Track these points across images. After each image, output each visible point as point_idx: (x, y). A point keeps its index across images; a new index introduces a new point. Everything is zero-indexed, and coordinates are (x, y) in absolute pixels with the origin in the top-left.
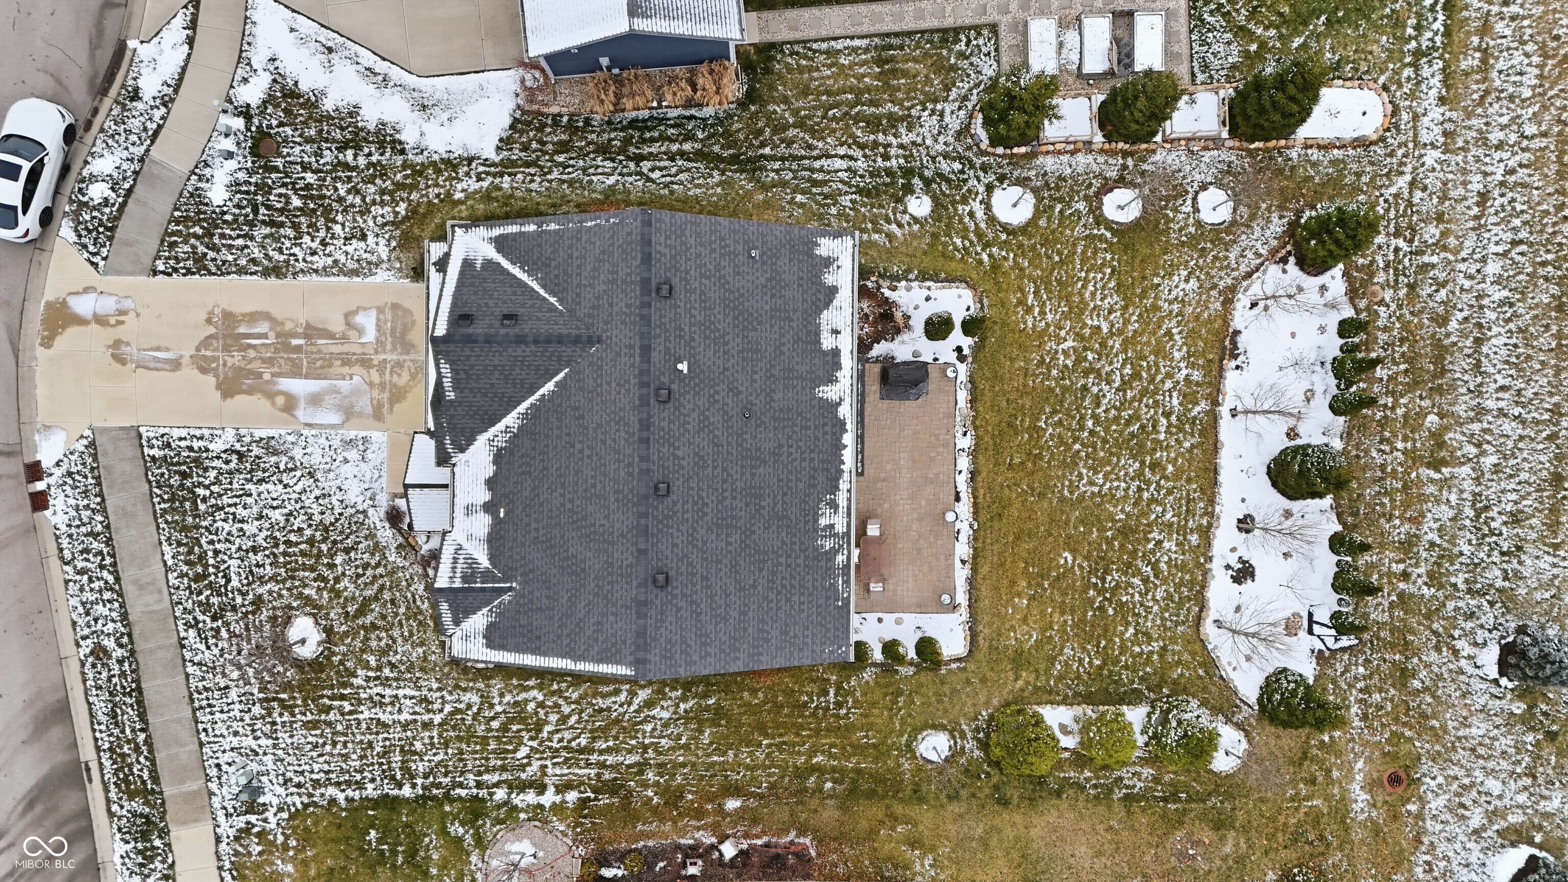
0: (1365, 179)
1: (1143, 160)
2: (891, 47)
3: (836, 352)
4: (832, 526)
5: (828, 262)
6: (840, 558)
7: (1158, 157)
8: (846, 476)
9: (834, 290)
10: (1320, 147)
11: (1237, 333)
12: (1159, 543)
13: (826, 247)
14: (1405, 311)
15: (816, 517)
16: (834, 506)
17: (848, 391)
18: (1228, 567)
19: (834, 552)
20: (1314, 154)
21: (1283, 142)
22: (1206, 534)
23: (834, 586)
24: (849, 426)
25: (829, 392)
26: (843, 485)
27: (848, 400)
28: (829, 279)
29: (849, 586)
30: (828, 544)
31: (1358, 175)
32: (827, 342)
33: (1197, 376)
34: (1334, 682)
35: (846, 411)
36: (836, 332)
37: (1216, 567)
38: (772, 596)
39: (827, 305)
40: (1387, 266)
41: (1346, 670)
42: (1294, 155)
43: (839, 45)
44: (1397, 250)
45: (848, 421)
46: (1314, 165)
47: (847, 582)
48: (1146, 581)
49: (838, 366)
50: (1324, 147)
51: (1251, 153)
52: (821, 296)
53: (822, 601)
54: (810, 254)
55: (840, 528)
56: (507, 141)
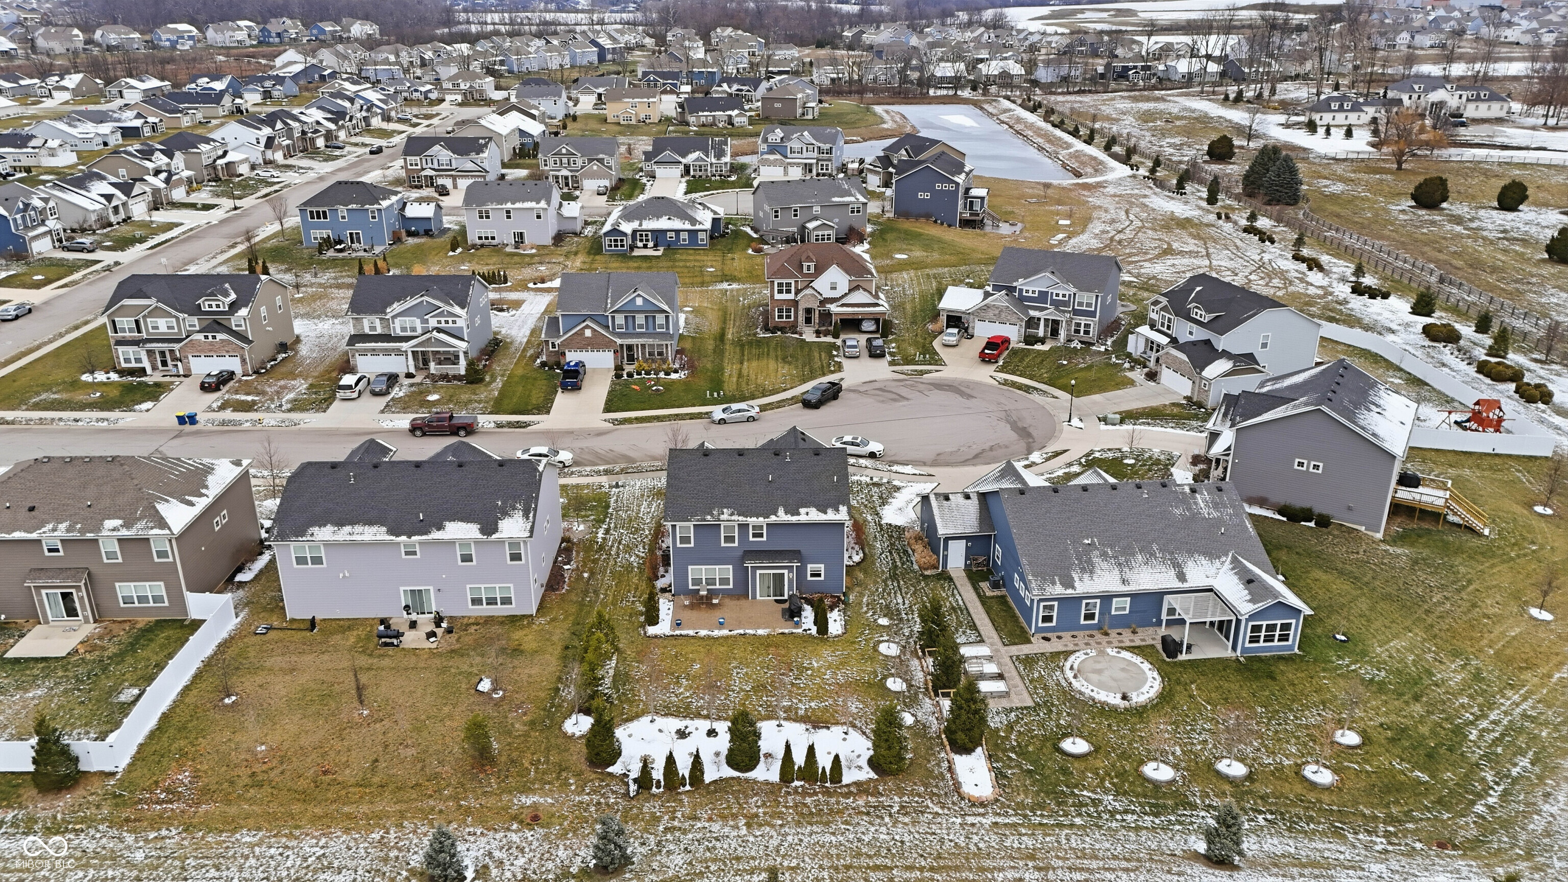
0: (935, 790)
1: (925, 694)
2: (962, 611)
3: (798, 514)
4: (722, 514)
5: (837, 510)
6: (709, 517)
7: (927, 700)
8: (744, 519)
9: (825, 513)
10: (950, 767)
11: (828, 728)
12: (703, 698)
13: (843, 509)
14: (851, 811)
15: (727, 508)
16: (732, 514)
17: (781, 519)
18: (685, 727)
19: (712, 515)
20: (945, 765)
21: (948, 748)
22: (707, 717)
23: (697, 515)
24: (766, 520)
25: (781, 512)
26: (741, 518)
27: (776, 519)
28: (830, 511)
29: (694, 521)
30: (715, 512)
31: (937, 786)
32: (803, 511)
33: (801, 712)
34: (607, 785)
35: (773, 518)
36: (807, 514)
37: (688, 722)
38: (695, 492)
39: (818, 510)
40: (880, 802)
41: (613, 792)
42: (943, 755)
43: (958, 597)
44: (891, 807)
45: (768, 520)
46: (939, 765)
47: (696, 520)
48: (681, 694)
49: (793, 515)
50: (950, 769)
51: (939, 737)
52: (822, 508)
53: (691, 510)
54: (839, 503)
55: (722, 517)
56: (890, 525)
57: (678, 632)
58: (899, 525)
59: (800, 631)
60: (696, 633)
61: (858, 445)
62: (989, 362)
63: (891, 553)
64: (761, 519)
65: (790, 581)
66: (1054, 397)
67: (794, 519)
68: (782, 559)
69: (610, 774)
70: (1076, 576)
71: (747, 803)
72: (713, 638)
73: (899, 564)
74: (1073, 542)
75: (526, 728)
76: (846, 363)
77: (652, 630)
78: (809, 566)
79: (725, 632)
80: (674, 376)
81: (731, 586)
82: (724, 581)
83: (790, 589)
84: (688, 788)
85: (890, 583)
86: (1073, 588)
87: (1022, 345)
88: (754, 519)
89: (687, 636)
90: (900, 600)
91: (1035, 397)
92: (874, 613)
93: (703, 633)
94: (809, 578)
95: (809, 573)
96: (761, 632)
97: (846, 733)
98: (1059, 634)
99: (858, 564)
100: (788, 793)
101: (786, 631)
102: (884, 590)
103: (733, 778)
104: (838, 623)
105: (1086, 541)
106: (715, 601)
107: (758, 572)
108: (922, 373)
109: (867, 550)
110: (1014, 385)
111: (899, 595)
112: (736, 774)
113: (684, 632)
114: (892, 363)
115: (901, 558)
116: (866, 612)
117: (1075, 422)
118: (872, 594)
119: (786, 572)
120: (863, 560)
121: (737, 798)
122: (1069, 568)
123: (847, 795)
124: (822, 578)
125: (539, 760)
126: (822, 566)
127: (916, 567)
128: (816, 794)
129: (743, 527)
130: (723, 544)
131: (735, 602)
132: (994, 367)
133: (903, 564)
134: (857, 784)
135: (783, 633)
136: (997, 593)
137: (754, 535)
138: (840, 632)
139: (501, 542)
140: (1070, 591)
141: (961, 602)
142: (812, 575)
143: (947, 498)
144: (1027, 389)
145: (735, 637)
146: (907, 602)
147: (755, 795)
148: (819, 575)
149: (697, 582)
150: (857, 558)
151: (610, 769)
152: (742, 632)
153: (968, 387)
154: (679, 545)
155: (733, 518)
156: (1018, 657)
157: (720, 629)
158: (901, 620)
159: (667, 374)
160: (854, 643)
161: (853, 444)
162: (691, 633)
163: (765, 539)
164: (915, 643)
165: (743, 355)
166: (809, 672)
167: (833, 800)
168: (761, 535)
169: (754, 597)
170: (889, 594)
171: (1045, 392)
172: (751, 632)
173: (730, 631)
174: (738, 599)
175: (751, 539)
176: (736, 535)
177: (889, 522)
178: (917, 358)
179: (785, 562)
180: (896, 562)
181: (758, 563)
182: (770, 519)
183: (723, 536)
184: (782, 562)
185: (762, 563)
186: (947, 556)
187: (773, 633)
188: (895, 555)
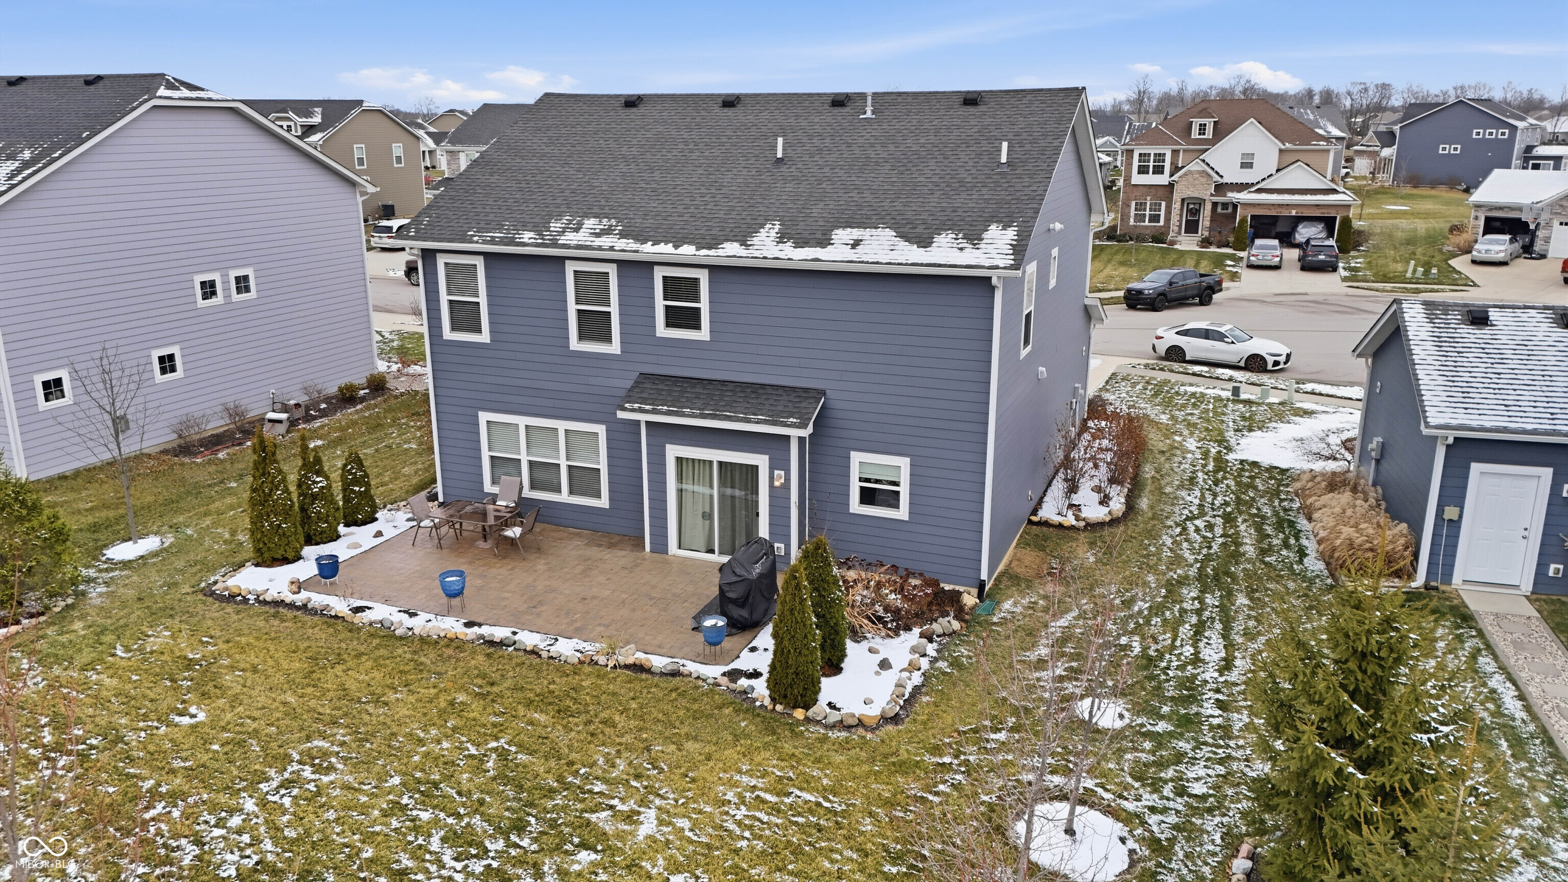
3: (824, 243)
4: (578, 229)
5: (974, 238)
6: (528, 237)
8: (637, 246)
9: (925, 242)
13: (1000, 237)
15: (601, 217)
16: (604, 232)
17: (757, 255)
19: (543, 229)
23: (500, 228)
24: (706, 252)
26: (623, 244)
27: (744, 253)
28: (944, 240)
29: (485, 242)
30: (556, 225)
32: (842, 235)
35: (729, 250)
36: (856, 244)
39: (901, 236)
45: (712, 252)
47: (492, 241)
52: (920, 229)
55: (568, 238)
56: (1255, 464)
57: (300, 596)
58: (1284, 466)
59: (714, 672)
60: (358, 610)
61: (1220, 337)
63: (1229, 519)
64: (687, 250)
65: (779, 497)
67: (800, 256)
68: (750, 412)
73: (1249, 549)
76: (1248, 276)
77: (242, 578)
78: (856, 458)
79: (452, 625)
81: (604, 502)
82: (583, 480)
83: (778, 527)
85: (1190, 593)
88: (666, 249)
90: (1213, 652)
92: (1073, 674)
93: (378, 613)
94: (855, 506)
95: (855, 487)
96: (566, 648)
99: (1093, 527)
101: (658, 662)
102: (1157, 610)
104: (890, 678)
106: (515, 532)
107: (673, 452)
108: (1417, 291)
109: (1144, 503)
111: (1214, 635)
114: (1345, 279)
115: (1262, 536)
116: (1041, 664)
118: (1103, 610)
119: (761, 461)
120: (1114, 522)
124: (903, 512)
126: (904, 463)
127: (1314, 564)
129: (635, 278)
130: (575, 344)
133: (1263, 552)
135: (638, 668)
137: (673, 318)
138: (874, 711)
141: (1512, 706)
142: (868, 497)
143: (1479, 319)
145: (463, 644)
146: (1241, 663)
148: (892, 499)
149: (504, 469)
150: (1094, 512)
152: (500, 633)
154: (448, 334)
155: (604, 242)
157: (442, 611)
158: (1188, 723)
160: (903, 767)
161: (1206, 334)
162: (344, 605)
163: (704, 334)
164: (1232, 842)
168: (690, 319)
169: (660, 546)
170: (1174, 626)
172: (528, 639)
173: (469, 625)
174: (611, 546)
175: (662, 330)
176: (614, 309)
177: (1252, 458)
178: (1409, 275)
179: (759, 422)
180: (1238, 544)
181: (668, 413)
182: (720, 252)
183: (572, 308)
184: (748, 421)
185: (683, 415)
186: (1455, 525)
187: (602, 660)
188: (1243, 527)
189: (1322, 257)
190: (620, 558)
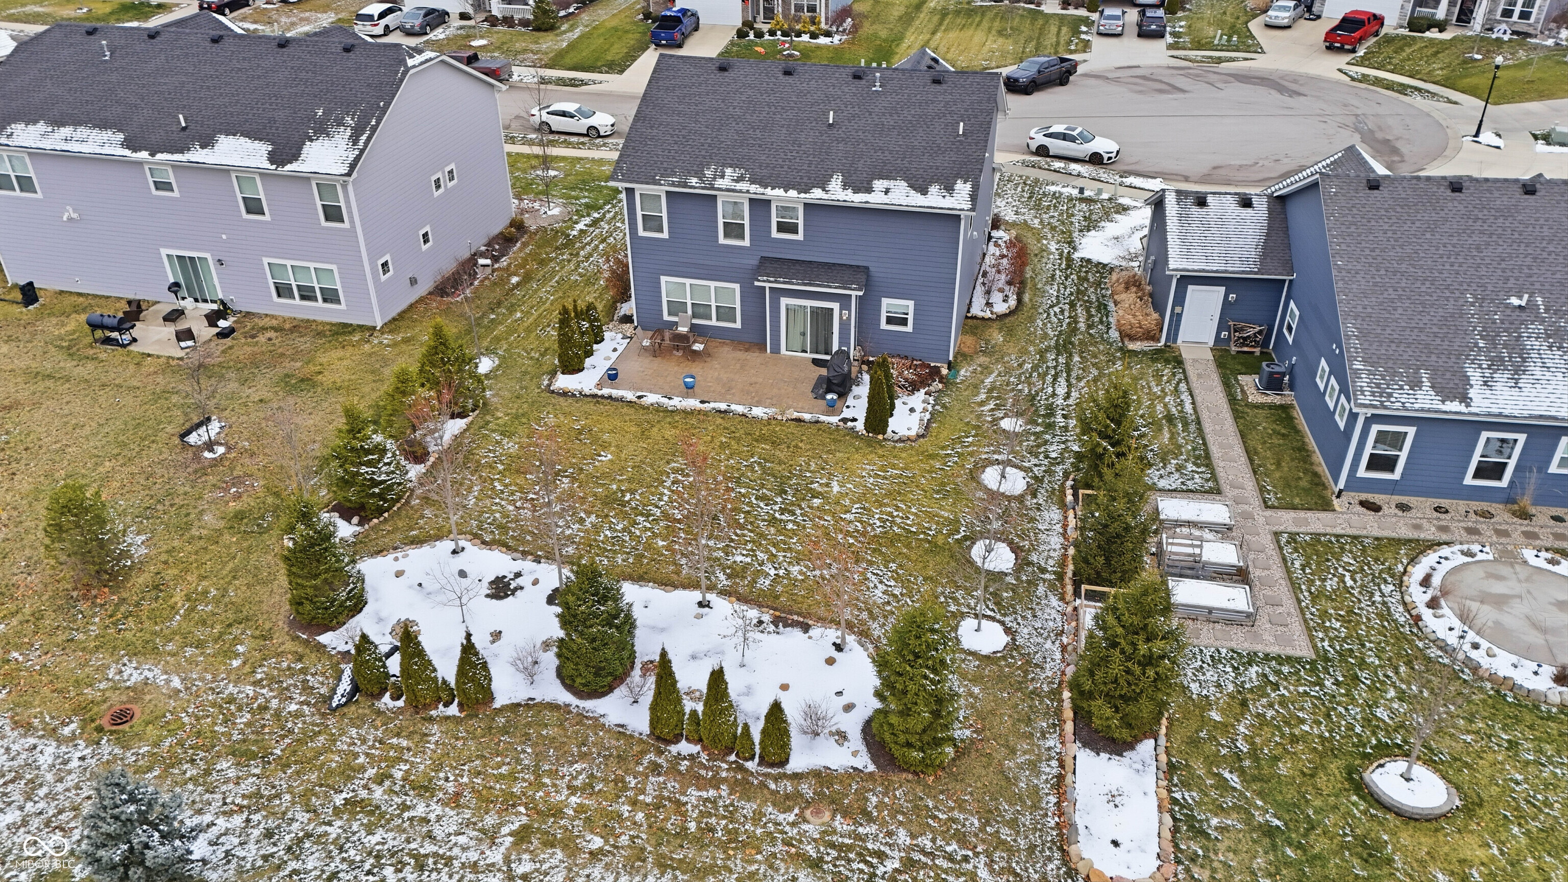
0: (1006, 833)
1: (1052, 587)
2: (1186, 425)
3: (869, 190)
4: (723, 177)
5: (949, 189)
6: (694, 181)
7: (1054, 601)
8: (761, 190)
9: (924, 192)
10: (1060, 778)
11: (806, 628)
12: (582, 521)
13: (963, 189)
14: (780, 847)
15: (732, 166)
16: (740, 179)
17: (833, 197)
18: (518, 575)
19: (701, 175)
20: (1051, 769)
21: (1069, 727)
23: (674, 174)
24: (803, 195)
25: (836, 184)
26: (754, 188)
27: (825, 196)
28: (934, 189)
29: (669, 185)
30: (708, 173)
31: (1013, 824)
32: (879, 185)
33: (764, 583)
34: (304, 671)
35: (817, 194)
36: (887, 192)
38: (684, 132)
39: (911, 186)
40: (858, 837)
42: (1052, 742)
43: (1186, 397)
44: (881, 856)
45: (807, 196)
46: (1033, 766)
47: (673, 184)
49: (857, 191)
50: (1060, 784)
51: (1055, 694)
52: (920, 182)
53: (665, 165)
54: (958, 176)
55: (719, 183)
56: (1089, 261)
57: (606, 391)
58: (1105, 262)
59: (834, 419)
60: (640, 397)
61: (1073, 139)
62: (1341, 50)
63: (1072, 305)
64: (793, 193)
65: (844, 326)
66: (1450, 101)
67: (858, 199)
68: (831, 281)
69: (321, 647)
70: (1475, 376)
71: (553, 774)
72: (666, 411)
73: (1082, 326)
74: (1480, 301)
75: (222, 524)
76: (1097, 43)
77: (564, 382)
78: (885, 302)
79: (692, 403)
80: (823, 40)
81: (738, 325)
82: (726, 313)
83: (844, 339)
84: (453, 710)
85: (1051, 356)
86: (1465, 399)
87: (1405, 32)
88: (780, 192)
89: (621, 400)
90: (1061, 390)
91: (1417, 101)
92: (998, 407)
93: (652, 398)
94: (884, 325)
95: (884, 317)
96: (758, 412)
97: (839, 648)
98: (1404, 499)
99: (1001, 317)
100: (655, 768)
101: (807, 417)
102: (1035, 368)
103: (553, 707)
104: (916, 416)
105: (1515, 301)
106: (698, 347)
107: (784, 301)
108: (1220, 60)
109: (1026, 298)
110: (1378, 82)
111: (1062, 381)
112: (564, 697)
113: (616, 393)
114: (1170, 47)
115: (1090, 316)
116: (982, 403)
117: (1487, 137)
118: (1008, 371)
119: (835, 306)
120: (1012, 313)
121: (539, 757)
122: (1464, 353)
123: (784, 802)
124: (909, 328)
125: (206, 592)
126: (911, 304)
127: (1114, 334)
128: (715, 783)
129: (760, 206)
130: (722, 240)
131: (740, 355)
132: (1349, 57)
133: (1090, 327)
134: (822, 776)
135: (798, 420)
136: (1273, 398)
137: (782, 227)
138: (913, 433)
139: (303, 179)
140: (1454, 406)
141: (1188, 408)
142: (890, 320)
143: (1201, 202)
144: (1402, 89)
145: (706, 413)
146: (1075, 394)
147: (583, 756)
148: (904, 322)
149: (676, 308)
150: (1001, 308)
151: (325, 638)
152: (723, 406)
153: (1295, 81)
154: (641, 233)
155: (740, 186)
156: (1293, 537)
157: (686, 396)
158: (1050, 426)
159: (814, 36)
160: (932, 457)
161: (1064, 137)
162: (630, 396)
163: (800, 237)
164: (1066, 475)
165: (940, 24)
166: (817, 502)
167: (749, 808)
168: (793, 229)
169: (776, 349)
170: (1042, 376)
171: (1434, 95)
172: (740, 409)
173: (702, 402)
174: (747, 350)
175: (775, 234)
176: (746, 222)
177: (1088, 256)
178: (1216, 42)
179: (836, 288)
180: (1076, 322)
181: (784, 283)
182: (812, 196)
183: (721, 221)
184: (830, 287)
185: (793, 284)
186: (1180, 316)
187: (780, 417)
188: (1079, 311)
189: (1153, 27)
190: (754, 357)
